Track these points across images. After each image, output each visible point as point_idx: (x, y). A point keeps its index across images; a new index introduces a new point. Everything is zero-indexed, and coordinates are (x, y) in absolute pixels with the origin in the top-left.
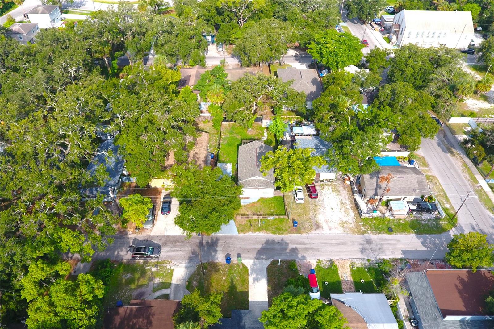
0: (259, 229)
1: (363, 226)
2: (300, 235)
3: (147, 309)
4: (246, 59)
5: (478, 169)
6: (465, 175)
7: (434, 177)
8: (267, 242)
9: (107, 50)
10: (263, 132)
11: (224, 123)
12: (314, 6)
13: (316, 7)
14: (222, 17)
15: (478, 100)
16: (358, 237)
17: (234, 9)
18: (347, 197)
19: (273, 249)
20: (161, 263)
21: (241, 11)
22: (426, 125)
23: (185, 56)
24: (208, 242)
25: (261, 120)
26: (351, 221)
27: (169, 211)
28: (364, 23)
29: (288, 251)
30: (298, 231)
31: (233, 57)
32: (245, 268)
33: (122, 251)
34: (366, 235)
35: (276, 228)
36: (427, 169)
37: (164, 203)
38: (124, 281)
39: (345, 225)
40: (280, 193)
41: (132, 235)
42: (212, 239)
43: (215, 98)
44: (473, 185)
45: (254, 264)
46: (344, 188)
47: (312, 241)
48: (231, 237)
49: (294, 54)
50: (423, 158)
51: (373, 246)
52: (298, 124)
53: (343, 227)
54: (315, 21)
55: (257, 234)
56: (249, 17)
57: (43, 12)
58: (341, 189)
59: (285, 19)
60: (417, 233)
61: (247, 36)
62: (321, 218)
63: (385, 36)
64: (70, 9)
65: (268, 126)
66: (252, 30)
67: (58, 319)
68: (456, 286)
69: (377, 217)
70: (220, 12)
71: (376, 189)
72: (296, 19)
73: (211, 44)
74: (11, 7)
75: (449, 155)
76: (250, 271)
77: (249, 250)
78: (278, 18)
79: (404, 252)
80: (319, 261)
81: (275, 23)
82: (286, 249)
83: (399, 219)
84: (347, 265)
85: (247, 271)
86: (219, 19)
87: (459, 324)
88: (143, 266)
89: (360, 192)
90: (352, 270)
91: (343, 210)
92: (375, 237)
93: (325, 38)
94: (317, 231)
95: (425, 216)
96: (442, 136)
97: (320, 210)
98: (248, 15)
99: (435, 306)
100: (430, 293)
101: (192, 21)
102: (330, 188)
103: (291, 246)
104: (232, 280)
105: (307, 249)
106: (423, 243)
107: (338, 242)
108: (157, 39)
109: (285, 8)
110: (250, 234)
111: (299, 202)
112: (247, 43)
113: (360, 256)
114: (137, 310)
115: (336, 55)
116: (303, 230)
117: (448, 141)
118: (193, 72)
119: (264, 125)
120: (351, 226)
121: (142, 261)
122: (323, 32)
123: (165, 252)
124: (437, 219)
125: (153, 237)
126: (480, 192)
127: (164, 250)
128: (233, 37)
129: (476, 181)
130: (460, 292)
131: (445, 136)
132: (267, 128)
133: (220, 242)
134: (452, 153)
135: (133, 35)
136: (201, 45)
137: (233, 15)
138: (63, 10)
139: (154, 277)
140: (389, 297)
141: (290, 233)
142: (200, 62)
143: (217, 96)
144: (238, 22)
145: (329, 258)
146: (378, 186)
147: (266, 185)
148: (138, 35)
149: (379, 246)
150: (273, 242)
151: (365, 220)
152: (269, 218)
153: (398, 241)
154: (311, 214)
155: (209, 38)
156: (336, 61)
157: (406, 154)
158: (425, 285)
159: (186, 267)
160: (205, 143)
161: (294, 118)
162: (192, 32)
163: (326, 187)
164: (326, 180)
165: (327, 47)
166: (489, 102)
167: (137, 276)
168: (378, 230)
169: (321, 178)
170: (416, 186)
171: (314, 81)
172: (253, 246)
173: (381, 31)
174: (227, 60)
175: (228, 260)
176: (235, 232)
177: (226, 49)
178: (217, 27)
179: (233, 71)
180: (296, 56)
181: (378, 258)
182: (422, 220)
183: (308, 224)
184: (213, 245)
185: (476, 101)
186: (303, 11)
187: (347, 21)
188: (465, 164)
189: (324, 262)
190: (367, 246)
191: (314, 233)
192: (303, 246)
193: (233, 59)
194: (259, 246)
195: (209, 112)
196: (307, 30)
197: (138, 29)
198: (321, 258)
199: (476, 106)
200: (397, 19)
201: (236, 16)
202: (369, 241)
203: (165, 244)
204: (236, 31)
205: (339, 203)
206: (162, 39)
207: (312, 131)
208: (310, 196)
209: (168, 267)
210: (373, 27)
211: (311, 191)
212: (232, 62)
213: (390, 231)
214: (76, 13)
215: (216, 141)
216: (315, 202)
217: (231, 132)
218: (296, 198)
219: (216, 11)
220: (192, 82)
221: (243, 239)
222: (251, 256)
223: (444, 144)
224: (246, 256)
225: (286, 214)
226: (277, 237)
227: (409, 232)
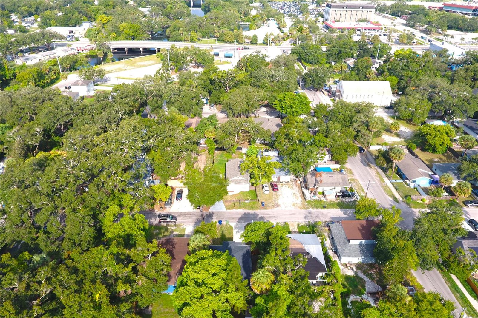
0: (240, 208)
1: (307, 205)
2: (266, 210)
3: (172, 241)
4: (231, 112)
5: (386, 175)
6: (377, 178)
7: (356, 180)
8: (245, 214)
9: (137, 105)
10: (243, 156)
11: (216, 151)
12: (278, 78)
13: (280, 78)
14: (213, 86)
15: (393, 136)
16: (304, 211)
17: (222, 81)
18: (298, 190)
19: (249, 217)
20: (177, 225)
21: (227, 82)
22: (349, 147)
23: (188, 111)
24: (207, 215)
25: (241, 149)
26: (299, 203)
27: (181, 198)
28: (317, 90)
29: (258, 218)
30: (265, 208)
31: (221, 113)
32: (231, 227)
33: (152, 219)
34: (309, 209)
35: (251, 207)
36: (352, 175)
37: (178, 194)
38: (155, 234)
39: (296, 205)
40: (253, 188)
41: (157, 212)
42: (209, 213)
43: (210, 134)
44: (381, 184)
45: (237, 224)
46: (296, 186)
47: (274, 213)
48: (222, 212)
49: (266, 111)
50: (350, 169)
51: (312, 215)
52: (266, 151)
53: (294, 206)
54: (279, 88)
55: (239, 210)
56: (233, 86)
57: (82, 85)
58: (294, 186)
59: (259, 87)
60: (341, 208)
61: (231, 97)
62: (280, 202)
63: (331, 98)
64: (99, 83)
65: (246, 152)
66: (235, 93)
67: (126, 233)
68: (358, 228)
69: (316, 200)
70: (212, 82)
71: (315, 183)
72: (266, 87)
73: (205, 105)
74: (54, 82)
75: (368, 168)
76: (234, 228)
77: (233, 218)
78: (254, 86)
79: (332, 218)
80: (278, 223)
81: (251, 89)
82: (257, 217)
83: (331, 202)
84: (295, 224)
85: (232, 228)
86: (211, 87)
87: (358, 246)
88: (166, 227)
89: (306, 188)
90: (298, 227)
91: (295, 197)
92: (314, 211)
93: (284, 97)
94: (277, 208)
95: (348, 199)
96: (364, 157)
97: (280, 197)
98: (232, 84)
99: (345, 238)
100: (343, 233)
101: (193, 88)
102: (287, 186)
103: (260, 216)
104: (223, 232)
105: (270, 217)
106: (345, 214)
107: (291, 213)
108: (170, 98)
109: (259, 80)
110: (234, 210)
111: (266, 192)
112: (231, 101)
113: (304, 220)
114: (166, 242)
115: (292, 108)
116: (268, 208)
117: (368, 160)
118: (194, 121)
119: (243, 152)
120: (299, 205)
121: (165, 224)
122: (283, 94)
123: (179, 220)
124: (355, 201)
125: (172, 213)
126: (386, 188)
127: (178, 219)
128: (222, 99)
129: (383, 181)
130: (360, 231)
131: (366, 157)
132: (246, 154)
133: (214, 215)
134: (370, 166)
135: (153, 97)
136: (199, 104)
137: (221, 85)
138: (95, 84)
139: (174, 232)
140: (319, 236)
141: (260, 209)
142: (198, 114)
143: (211, 133)
144: (225, 89)
145: (284, 221)
146: (316, 181)
147: (244, 182)
148: (156, 97)
149: (316, 215)
150: (249, 214)
151: (309, 202)
152: (246, 202)
153: (329, 212)
154: (274, 199)
155: (204, 101)
156: (292, 112)
157: (338, 166)
158: (341, 229)
159: (193, 227)
160: (204, 161)
161: (264, 147)
162: (193, 95)
163: (284, 186)
164: (284, 182)
165: (286, 103)
166: (400, 138)
167: (163, 231)
168: (317, 207)
169: (281, 180)
170: (341, 181)
171: (278, 125)
172: (235, 216)
173: (328, 95)
174: (217, 114)
175: (220, 222)
176: (224, 209)
177: (217, 108)
178: (210, 92)
179: (222, 120)
180: (267, 112)
181: (315, 221)
182: (346, 202)
183: (271, 205)
184: (210, 215)
185: (391, 137)
186: (271, 82)
187: (305, 90)
188: (378, 173)
189: (281, 223)
190: (309, 215)
191: (275, 209)
192: (268, 216)
193: (221, 114)
194: (240, 216)
195: (206, 144)
196: (274, 94)
197: (158, 92)
198: (279, 221)
199: (390, 140)
200: (338, 87)
201: (223, 85)
202: (310, 213)
203: (180, 216)
204: (224, 95)
205: (292, 194)
206: (173, 99)
207: (276, 154)
208: (274, 190)
209: (182, 227)
210: (323, 93)
211: (274, 187)
212: (221, 116)
213: (324, 207)
214: (104, 86)
215: (211, 161)
216: (277, 193)
217: (221, 156)
218: (264, 190)
219: (209, 82)
220: (193, 127)
221: (229, 213)
222: (235, 221)
223: (365, 161)
224: (231, 221)
225: (257, 198)
226: (251, 211)
227: (336, 208)
